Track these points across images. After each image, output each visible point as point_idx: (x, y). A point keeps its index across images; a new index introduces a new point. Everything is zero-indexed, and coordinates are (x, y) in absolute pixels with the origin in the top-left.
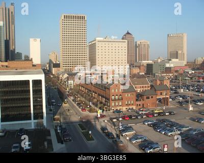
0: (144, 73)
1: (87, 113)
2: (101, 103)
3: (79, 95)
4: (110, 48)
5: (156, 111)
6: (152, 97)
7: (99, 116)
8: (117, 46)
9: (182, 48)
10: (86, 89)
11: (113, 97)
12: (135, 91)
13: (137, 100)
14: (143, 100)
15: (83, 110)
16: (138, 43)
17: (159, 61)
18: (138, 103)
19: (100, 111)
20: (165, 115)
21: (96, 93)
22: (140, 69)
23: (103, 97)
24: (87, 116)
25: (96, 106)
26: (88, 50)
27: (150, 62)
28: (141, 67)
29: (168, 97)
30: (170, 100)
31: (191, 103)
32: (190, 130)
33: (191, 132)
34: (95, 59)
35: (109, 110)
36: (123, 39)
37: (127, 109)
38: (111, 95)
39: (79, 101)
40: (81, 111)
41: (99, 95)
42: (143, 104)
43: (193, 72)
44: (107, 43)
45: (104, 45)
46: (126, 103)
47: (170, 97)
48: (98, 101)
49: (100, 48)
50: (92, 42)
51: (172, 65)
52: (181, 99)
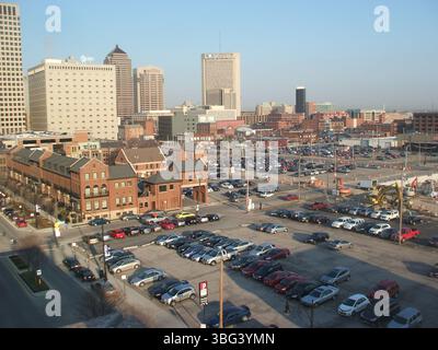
0: (153, 137)
1: (29, 229)
2: (61, 205)
3: (8, 191)
4: (79, 83)
5: (181, 216)
6: (172, 187)
7: (58, 234)
8: (93, 77)
9: (230, 84)
10: (25, 176)
11: (88, 191)
12: (136, 176)
13: (140, 195)
14: (154, 194)
15: (19, 223)
16: (140, 71)
17: (185, 109)
18: (143, 200)
19: (59, 224)
20: (199, 222)
21: (48, 184)
22: (145, 128)
23: (64, 191)
24: (32, 237)
25: (51, 212)
26: (26, 86)
27: (166, 112)
28: (147, 124)
29: (205, 184)
30: (210, 190)
31: (251, 194)
32: (251, 248)
33: (252, 253)
34: (45, 108)
35: (80, 220)
36: (106, 62)
37: (118, 214)
38: (83, 187)
39: (10, 203)
40: (16, 228)
41: (56, 188)
42: (154, 203)
43: (254, 131)
44: (70, 72)
45: (63, 77)
46: (118, 202)
47: (209, 185)
48: (53, 201)
49: (55, 83)
50: (34, 68)
51: (211, 119)
52: (231, 187)
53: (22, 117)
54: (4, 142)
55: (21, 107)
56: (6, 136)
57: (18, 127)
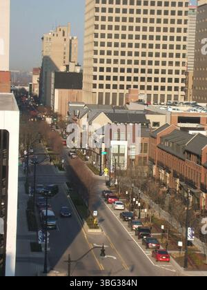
3: (146, 199)
10: (175, 175)
15: (159, 254)
26: (191, 26)
39: (147, 219)
40: (152, 261)
53: (181, 76)
54: (148, 117)
55: (181, 60)
56: (152, 107)
57: (173, 93)
